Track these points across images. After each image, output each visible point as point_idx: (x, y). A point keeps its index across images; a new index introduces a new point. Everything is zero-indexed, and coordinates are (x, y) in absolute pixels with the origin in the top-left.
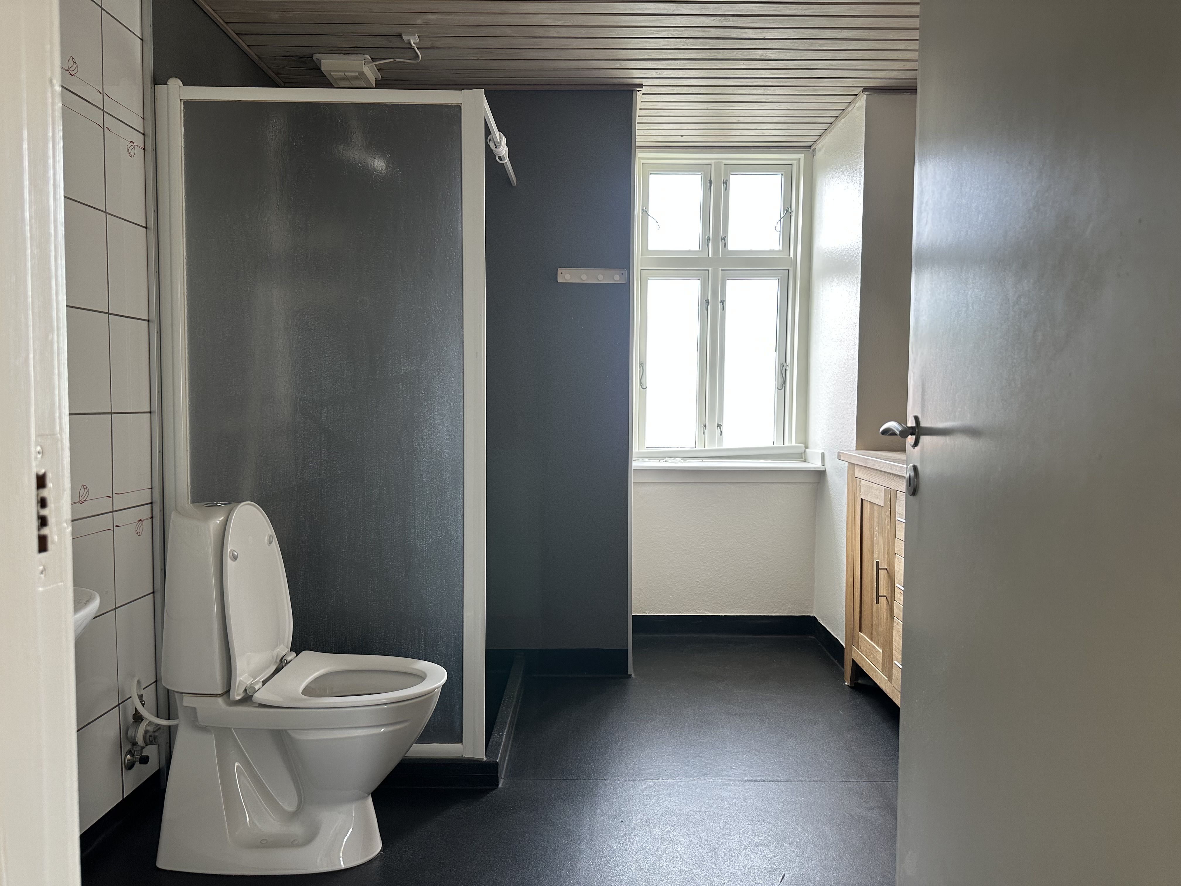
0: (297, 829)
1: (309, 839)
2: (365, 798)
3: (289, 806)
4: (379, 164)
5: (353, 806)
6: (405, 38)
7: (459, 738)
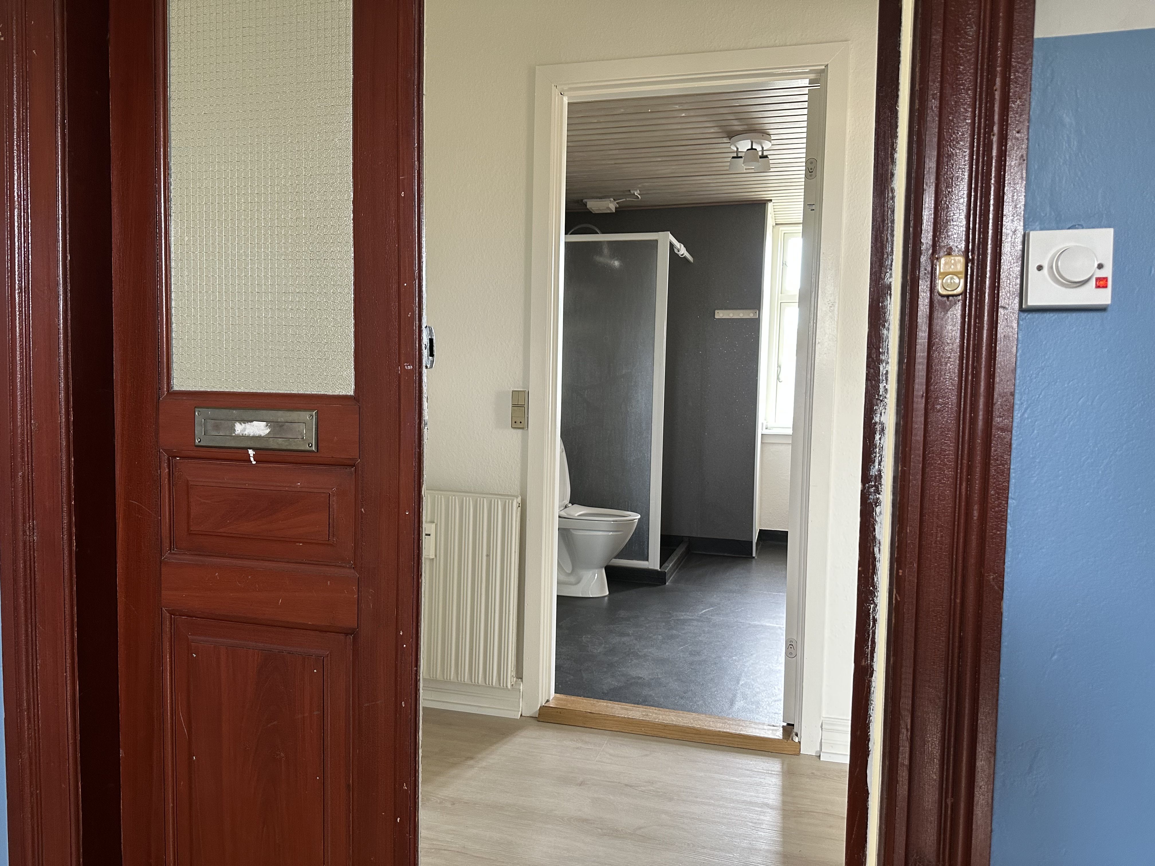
0: (572, 579)
1: (578, 582)
2: (602, 568)
3: (569, 571)
4: (617, 263)
5: (597, 571)
6: (632, 192)
7: (647, 559)
